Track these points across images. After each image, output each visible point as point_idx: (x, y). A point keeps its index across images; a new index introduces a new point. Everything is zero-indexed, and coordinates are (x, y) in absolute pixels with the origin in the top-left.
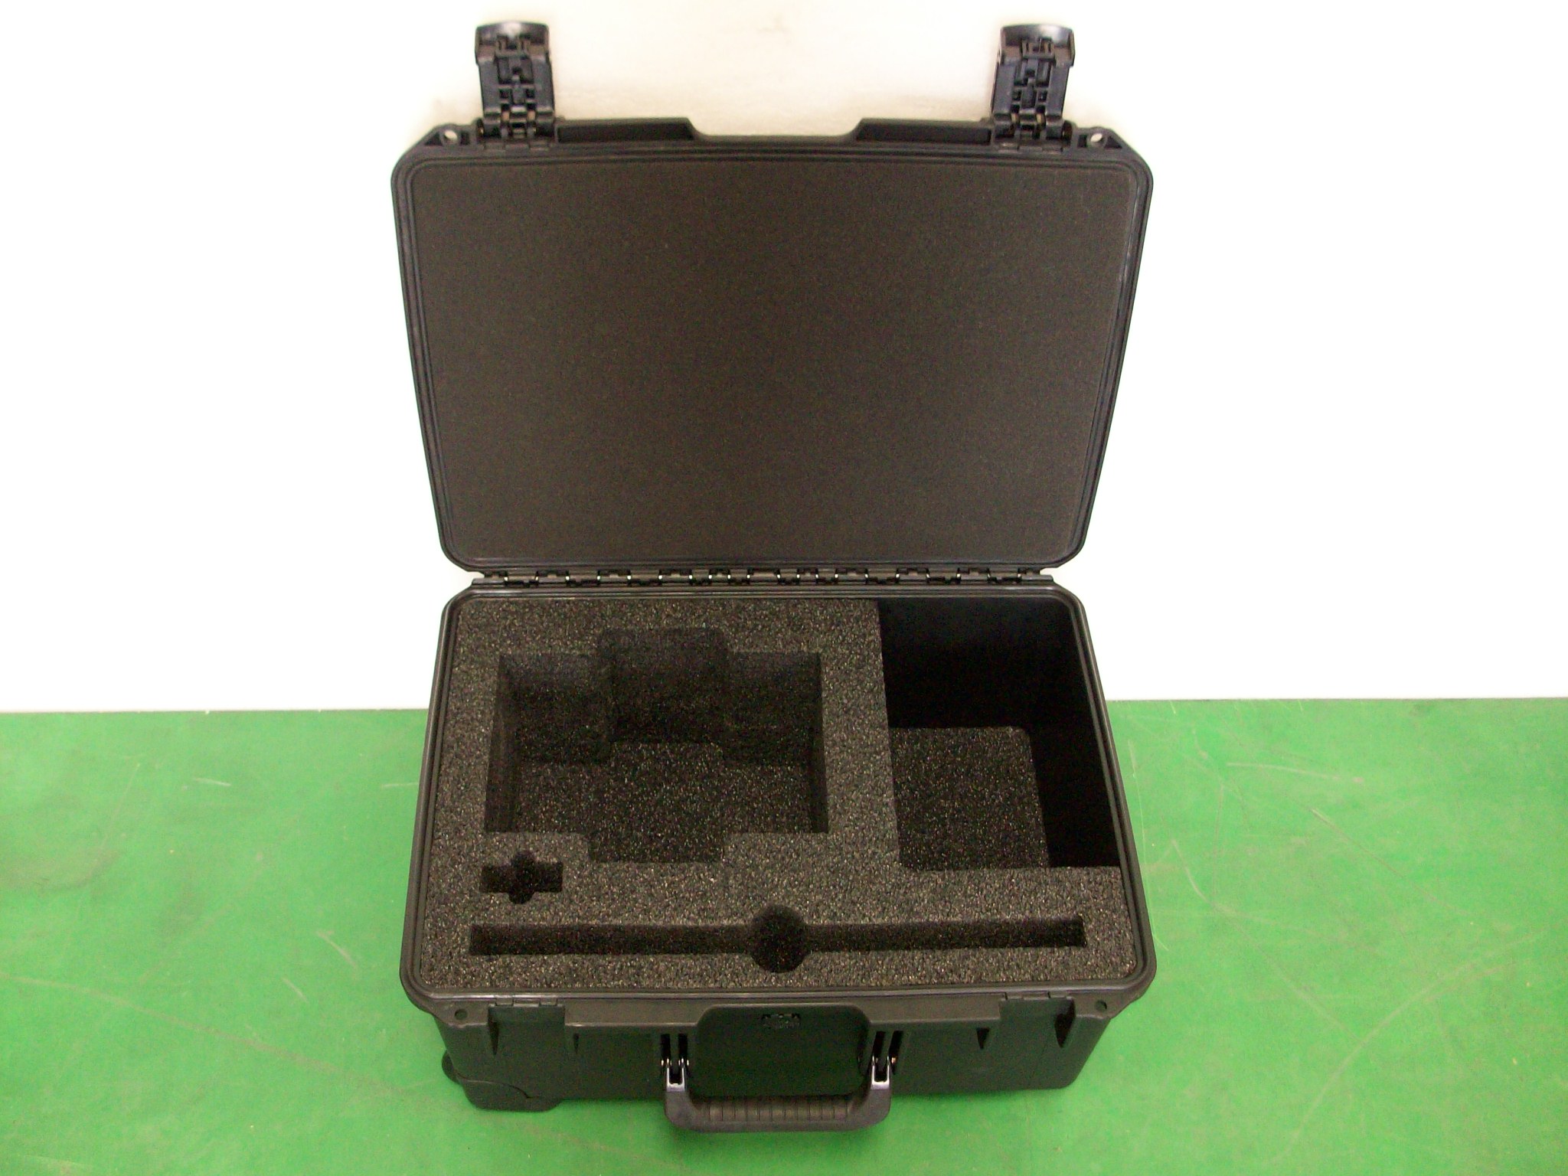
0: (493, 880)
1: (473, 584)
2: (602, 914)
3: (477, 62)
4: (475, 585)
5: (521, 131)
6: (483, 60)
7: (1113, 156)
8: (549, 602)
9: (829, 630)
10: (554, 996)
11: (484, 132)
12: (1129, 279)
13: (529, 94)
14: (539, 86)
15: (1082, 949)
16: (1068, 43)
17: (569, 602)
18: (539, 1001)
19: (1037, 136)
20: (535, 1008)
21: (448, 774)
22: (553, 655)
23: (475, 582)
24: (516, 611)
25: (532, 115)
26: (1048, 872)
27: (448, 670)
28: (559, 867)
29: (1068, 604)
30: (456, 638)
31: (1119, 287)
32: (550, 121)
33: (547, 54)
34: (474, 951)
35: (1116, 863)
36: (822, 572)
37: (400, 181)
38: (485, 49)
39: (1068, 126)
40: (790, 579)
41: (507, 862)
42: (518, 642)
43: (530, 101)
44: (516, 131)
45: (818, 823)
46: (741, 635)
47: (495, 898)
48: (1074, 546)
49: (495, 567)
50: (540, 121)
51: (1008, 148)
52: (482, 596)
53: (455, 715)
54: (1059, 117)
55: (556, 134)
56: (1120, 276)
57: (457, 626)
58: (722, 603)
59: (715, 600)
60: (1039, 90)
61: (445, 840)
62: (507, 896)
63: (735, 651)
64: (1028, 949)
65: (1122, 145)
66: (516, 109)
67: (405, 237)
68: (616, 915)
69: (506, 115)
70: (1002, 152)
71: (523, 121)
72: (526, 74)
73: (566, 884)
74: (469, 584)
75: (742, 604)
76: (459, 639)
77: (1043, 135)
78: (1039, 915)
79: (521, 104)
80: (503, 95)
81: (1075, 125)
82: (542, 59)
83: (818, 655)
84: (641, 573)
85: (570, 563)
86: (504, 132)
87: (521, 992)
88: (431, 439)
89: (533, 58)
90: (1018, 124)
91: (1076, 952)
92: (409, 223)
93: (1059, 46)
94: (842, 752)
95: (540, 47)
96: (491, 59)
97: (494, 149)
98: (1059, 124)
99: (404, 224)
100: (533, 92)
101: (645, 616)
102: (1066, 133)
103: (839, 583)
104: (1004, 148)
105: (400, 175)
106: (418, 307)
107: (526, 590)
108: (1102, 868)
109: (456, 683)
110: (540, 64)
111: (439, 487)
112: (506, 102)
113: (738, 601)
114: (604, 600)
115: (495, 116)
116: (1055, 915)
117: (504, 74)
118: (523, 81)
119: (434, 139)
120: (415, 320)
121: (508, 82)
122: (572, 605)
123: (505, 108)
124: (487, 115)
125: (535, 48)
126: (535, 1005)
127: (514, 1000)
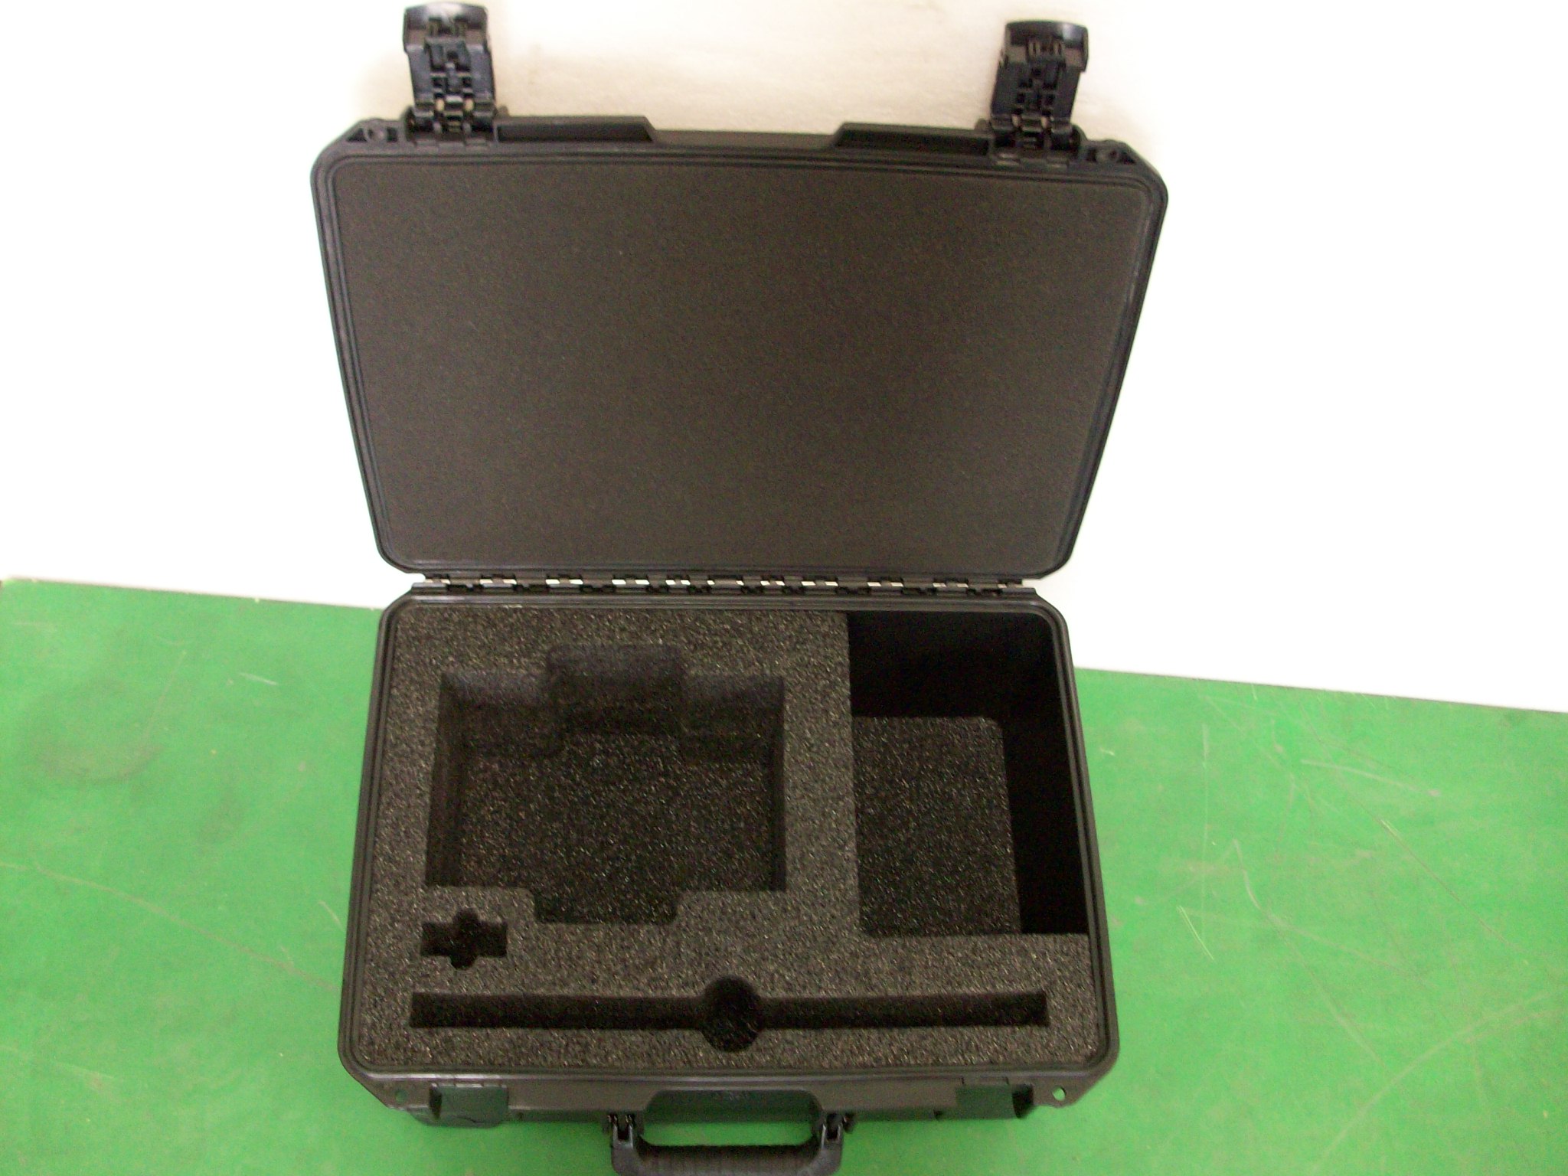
0: (436, 942)
1: (413, 588)
2: (547, 985)
3: (405, 50)
4: (416, 590)
5: (456, 123)
6: (411, 48)
7: (1126, 172)
8: (495, 610)
9: (794, 649)
10: (497, 1077)
11: (415, 126)
12: (1134, 298)
13: (466, 82)
14: (476, 75)
15: (1044, 1029)
16: (1080, 42)
17: (515, 610)
18: (481, 1082)
19: (1040, 145)
20: (478, 1089)
21: (386, 817)
22: (498, 675)
23: (416, 586)
24: (460, 621)
25: (469, 105)
26: (1013, 940)
27: (385, 691)
28: (505, 926)
29: (1049, 621)
30: (394, 651)
31: (1122, 308)
32: (489, 114)
33: (485, 44)
34: (415, 1023)
35: (1083, 929)
36: (789, 580)
37: (320, 182)
38: (414, 33)
39: (1076, 133)
40: (753, 587)
41: (450, 920)
42: (461, 658)
43: (467, 90)
44: (451, 123)
45: (775, 879)
46: (699, 654)
47: (439, 961)
48: (1060, 558)
49: (436, 570)
50: (478, 114)
51: (1006, 159)
52: (423, 602)
53: (395, 746)
54: (1067, 123)
55: (495, 132)
56: (1125, 296)
57: (396, 637)
58: (681, 614)
59: (672, 610)
60: (1045, 93)
61: (384, 892)
62: (448, 959)
63: (693, 672)
64: (987, 1028)
65: (1136, 160)
66: (451, 99)
67: (328, 237)
68: (564, 983)
69: (440, 105)
70: (1000, 163)
71: (459, 113)
72: (462, 60)
73: (510, 948)
74: (408, 588)
75: (702, 616)
76: (398, 654)
77: (1048, 144)
78: (1000, 988)
79: (457, 93)
80: (436, 83)
81: (1083, 134)
82: (480, 48)
83: (781, 679)
84: (592, 579)
85: (516, 567)
86: (437, 127)
87: (465, 1071)
88: (363, 444)
89: (469, 47)
90: (1019, 129)
91: (1038, 1032)
92: (331, 222)
93: (1071, 45)
94: (803, 797)
95: (477, 33)
96: (421, 47)
97: (427, 146)
98: (1068, 130)
99: (326, 225)
100: (470, 79)
101: (598, 629)
102: (1072, 143)
103: (807, 593)
104: (1002, 159)
105: (320, 175)
106: (344, 309)
107: (469, 597)
108: (1070, 935)
109: (394, 708)
110: (477, 53)
111: (373, 491)
112: (439, 91)
113: (698, 613)
114: (554, 609)
115: (427, 106)
116: (1020, 987)
117: (437, 60)
118: (460, 68)
119: (356, 135)
120: (342, 324)
121: (442, 69)
122: (519, 615)
123: (438, 96)
124: (418, 105)
125: (470, 34)
126: (479, 1086)
127: (456, 1081)
